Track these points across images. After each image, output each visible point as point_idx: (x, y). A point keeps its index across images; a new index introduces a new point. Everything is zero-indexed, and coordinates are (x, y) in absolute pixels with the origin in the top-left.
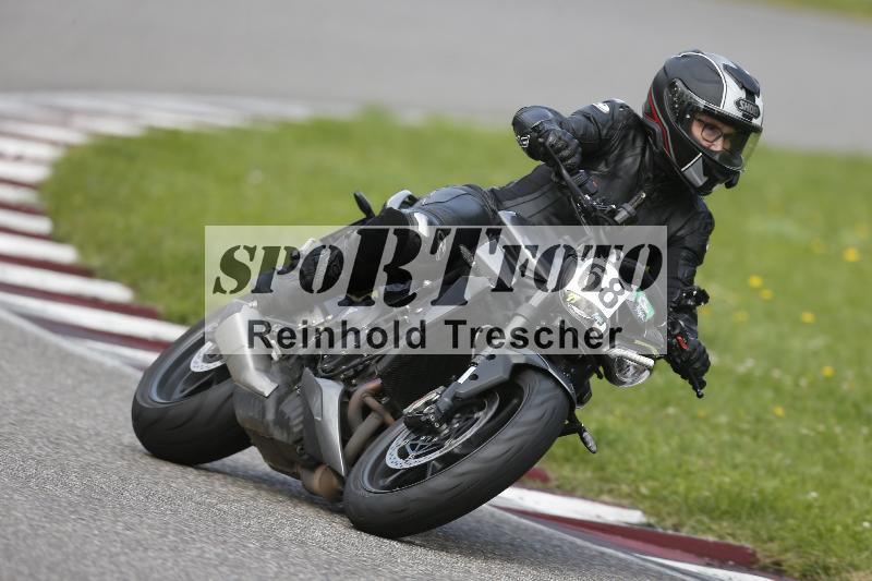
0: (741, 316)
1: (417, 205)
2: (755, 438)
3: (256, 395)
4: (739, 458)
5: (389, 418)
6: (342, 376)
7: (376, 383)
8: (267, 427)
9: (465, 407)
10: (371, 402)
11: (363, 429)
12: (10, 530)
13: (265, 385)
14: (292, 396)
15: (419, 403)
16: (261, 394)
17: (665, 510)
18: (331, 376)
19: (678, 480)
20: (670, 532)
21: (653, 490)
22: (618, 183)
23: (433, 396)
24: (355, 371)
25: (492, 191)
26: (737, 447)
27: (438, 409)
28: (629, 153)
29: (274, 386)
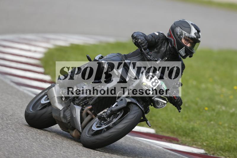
0: (231, 97)
1: (103, 58)
2: (235, 130)
3: (58, 110)
4: (231, 136)
5: (94, 116)
6: (81, 105)
7: (90, 107)
8: (61, 119)
9: (114, 114)
10: (89, 112)
11: (87, 119)
12: (32, 153)
13: (60, 107)
14: (67, 110)
15: (102, 113)
16: (59, 110)
17: (210, 150)
18: (78, 105)
19: (214, 141)
20: (212, 155)
21: (207, 144)
22: (160, 54)
23: (106, 110)
24: (85, 103)
25: (125, 55)
26: (230, 132)
27: (107, 114)
28: (163, 47)
29: (63, 107)
